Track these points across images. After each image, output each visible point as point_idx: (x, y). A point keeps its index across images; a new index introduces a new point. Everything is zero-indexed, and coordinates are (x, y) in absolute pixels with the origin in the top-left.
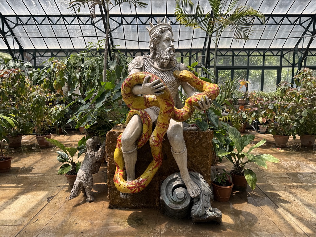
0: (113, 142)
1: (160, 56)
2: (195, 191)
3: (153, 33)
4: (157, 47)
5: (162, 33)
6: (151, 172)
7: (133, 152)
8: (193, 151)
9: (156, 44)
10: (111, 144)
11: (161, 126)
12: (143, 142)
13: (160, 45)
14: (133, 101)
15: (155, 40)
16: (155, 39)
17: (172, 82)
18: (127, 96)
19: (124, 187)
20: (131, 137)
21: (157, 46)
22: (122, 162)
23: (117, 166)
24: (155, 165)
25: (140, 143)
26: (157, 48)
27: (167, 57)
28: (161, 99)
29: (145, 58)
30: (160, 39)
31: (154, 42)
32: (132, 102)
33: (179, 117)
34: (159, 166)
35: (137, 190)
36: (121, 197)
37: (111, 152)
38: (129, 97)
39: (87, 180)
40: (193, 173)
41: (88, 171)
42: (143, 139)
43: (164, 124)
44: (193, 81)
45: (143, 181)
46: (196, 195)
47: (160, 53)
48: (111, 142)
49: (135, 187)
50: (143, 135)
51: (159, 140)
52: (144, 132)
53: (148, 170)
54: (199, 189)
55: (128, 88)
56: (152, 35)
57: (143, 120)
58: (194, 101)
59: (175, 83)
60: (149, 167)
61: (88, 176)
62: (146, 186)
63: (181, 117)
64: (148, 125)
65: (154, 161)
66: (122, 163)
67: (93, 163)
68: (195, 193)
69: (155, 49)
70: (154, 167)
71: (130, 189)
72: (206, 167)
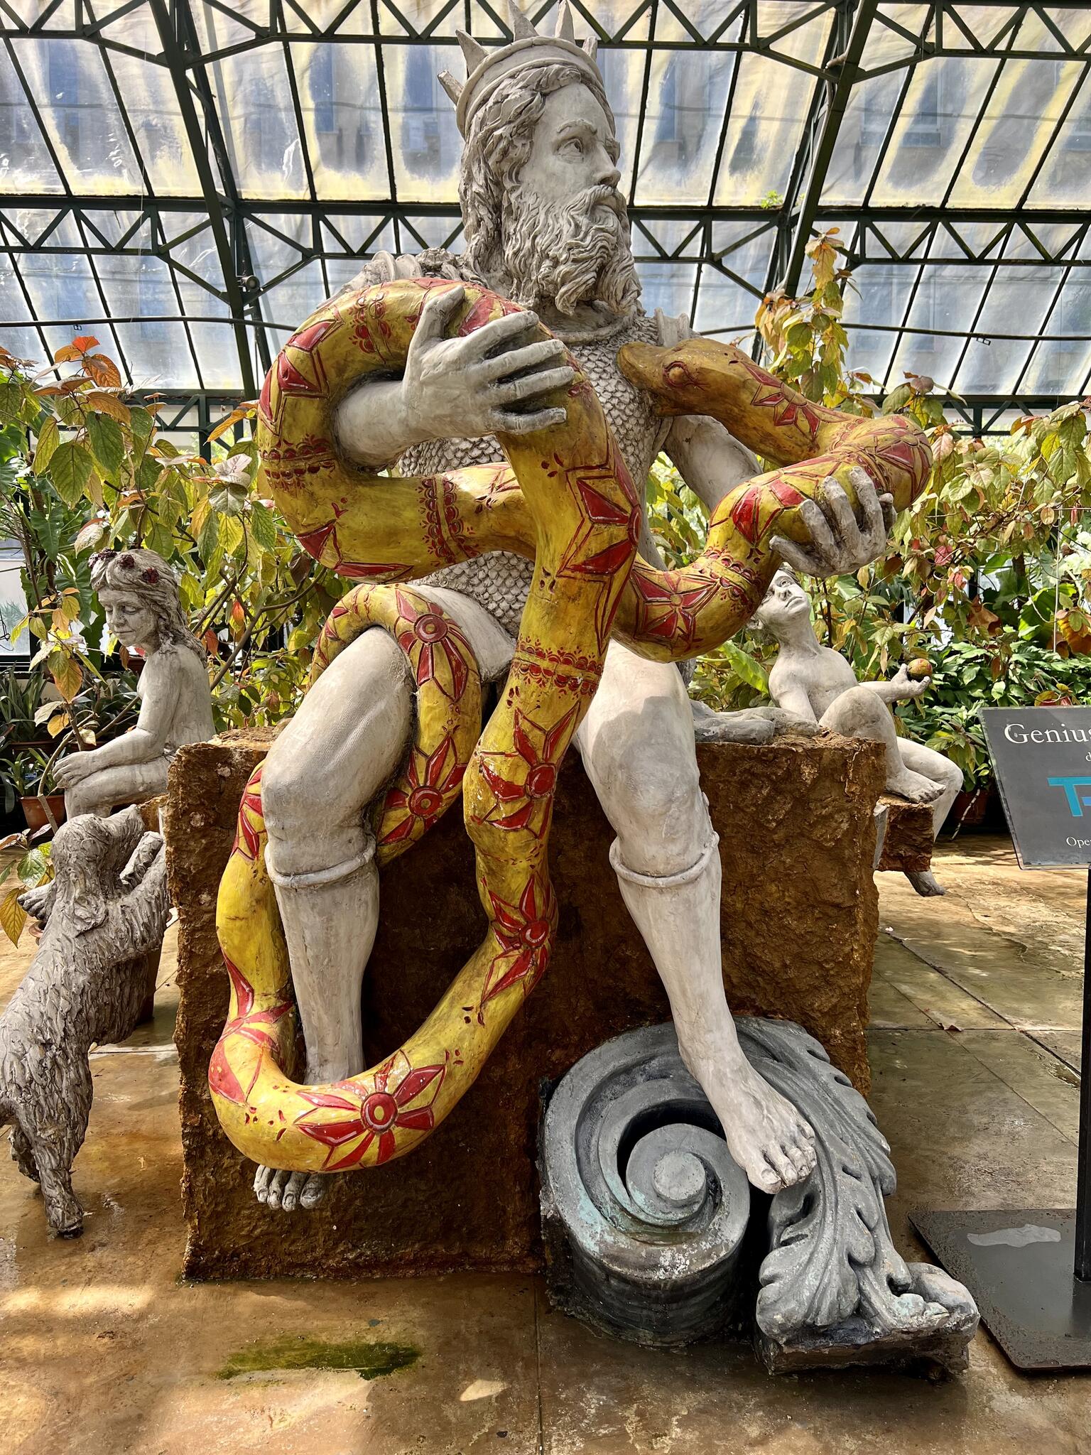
0: (216, 822)
1: (528, 244)
2: (783, 1148)
3: (485, 101)
4: (513, 189)
5: (544, 95)
6: (474, 1016)
7: (345, 880)
8: (753, 877)
9: (506, 167)
10: (203, 832)
11: (547, 672)
12: (417, 810)
13: (528, 175)
14: (340, 505)
15: (501, 137)
16: (497, 133)
18: (302, 465)
19: (278, 1126)
20: (331, 766)
21: (508, 185)
22: (269, 951)
23: (239, 977)
24: (501, 974)
25: (396, 817)
26: (513, 198)
27: (578, 246)
28: (545, 465)
30: (530, 137)
31: (490, 153)
32: (338, 513)
33: (673, 618)
34: (528, 974)
35: (373, 1149)
36: (261, 1199)
37: (199, 892)
38: (313, 470)
39: (51, 1088)
40: (756, 1026)
41: (59, 1026)
42: (420, 789)
43: (567, 662)
44: (754, 403)
45: (414, 1083)
46: (790, 1175)
47: (534, 225)
48: (198, 820)
49: (356, 1127)
50: (421, 763)
51: (531, 776)
52: (429, 739)
53: (451, 1006)
54: (808, 1129)
55: (303, 402)
57: (416, 659)
58: (777, 506)
59: (633, 421)
60: (458, 986)
61: (54, 1061)
62: (438, 1114)
63: (681, 622)
64: (450, 691)
65: (495, 945)
66: (270, 963)
67: (94, 976)
68: (781, 1160)
69: (497, 208)
70: (497, 985)
71: (325, 1142)
72: (841, 983)
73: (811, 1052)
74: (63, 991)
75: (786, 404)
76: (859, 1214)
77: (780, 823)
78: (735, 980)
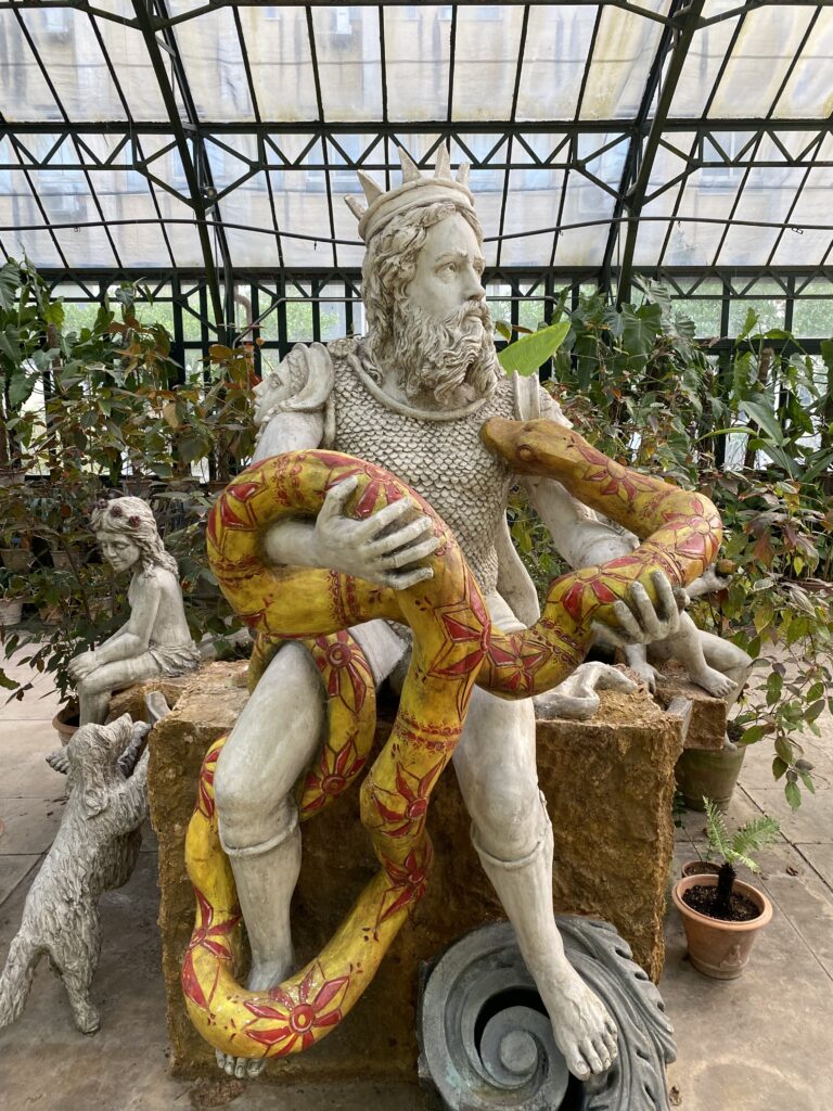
1: (413, 347)
2: (593, 1043)
3: (380, 230)
4: (402, 300)
5: (426, 229)
6: (370, 935)
9: (396, 284)
11: (420, 739)
12: (328, 790)
13: (413, 289)
14: (269, 600)
15: (392, 265)
16: (389, 261)
17: (479, 476)
18: (240, 574)
19: (231, 1031)
20: (264, 775)
21: (398, 297)
22: (223, 882)
23: (202, 898)
24: (391, 904)
25: (313, 795)
26: (403, 306)
27: (451, 355)
28: (418, 603)
29: (339, 354)
30: (415, 260)
31: (384, 274)
32: (267, 604)
33: (517, 677)
34: (410, 903)
35: (299, 1043)
36: (220, 1065)
37: (173, 823)
38: (248, 577)
39: (74, 934)
41: (78, 888)
42: (329, 776)
43: (434, 732)
44: (584, 478)
45: (329, 990)
46: (598, 1066)
47: (418, 334)
49: (286, 1032)
50: (330, 757)
51: (409, 808)
52: (337, 741)
53: (354, 927)
56: (376, 238)
57: (328, 677)
58: (596, 602)
60: (359, 910)
63: (523, 680)
65: (386, 881)
66: (224, 889)
68: (593, 1054)
69: (390, 311)
70: (389, 911)
71: (263, 1043)
73: (619, 952)
74: (81, 861)
75: (610, 479)
76: (647, 1089)
77: (602, 781)
78: (566, 891)
